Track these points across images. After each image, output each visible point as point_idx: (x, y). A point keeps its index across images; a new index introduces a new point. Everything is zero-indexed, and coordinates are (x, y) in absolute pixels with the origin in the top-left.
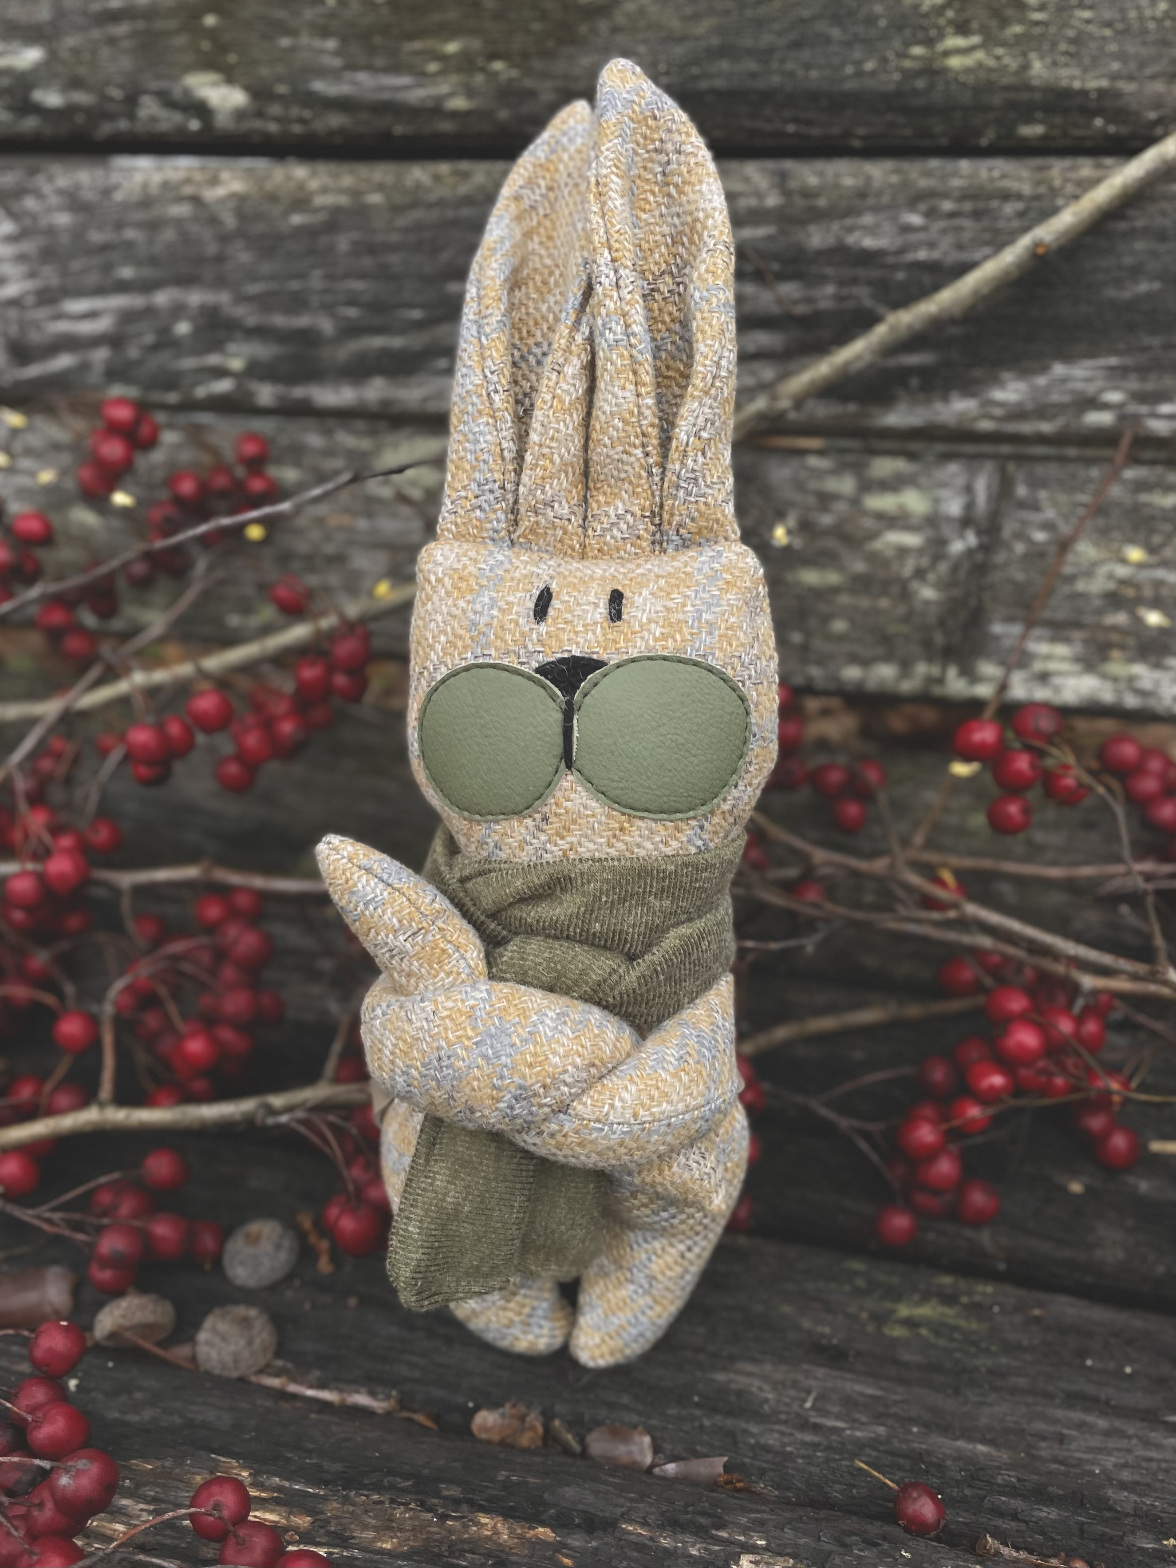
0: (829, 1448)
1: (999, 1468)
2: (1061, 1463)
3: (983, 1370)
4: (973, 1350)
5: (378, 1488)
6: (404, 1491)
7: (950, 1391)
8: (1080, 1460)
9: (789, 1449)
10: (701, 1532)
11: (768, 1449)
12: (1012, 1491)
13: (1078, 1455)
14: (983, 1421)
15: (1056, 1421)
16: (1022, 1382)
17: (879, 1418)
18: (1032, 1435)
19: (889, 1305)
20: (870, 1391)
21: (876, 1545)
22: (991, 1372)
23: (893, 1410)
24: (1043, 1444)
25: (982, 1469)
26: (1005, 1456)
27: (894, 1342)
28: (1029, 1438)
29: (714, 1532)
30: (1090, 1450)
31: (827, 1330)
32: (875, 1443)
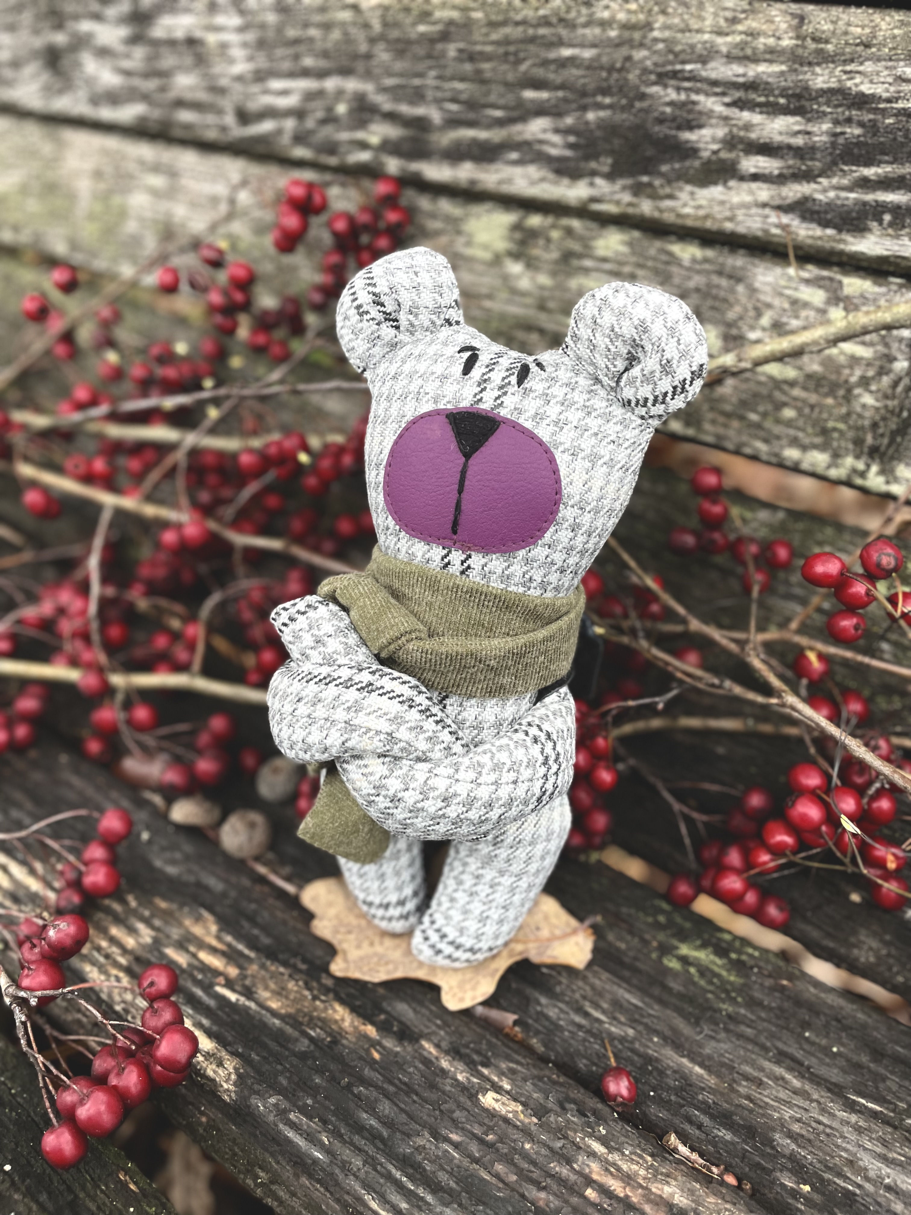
0: (589, 1032)
1: (703, 1089)
2: (751, 1101)
3: (724, 1013)
4: (723, 996)
5: (285, 964)
6: (300, 971)
7: (693, 1020)
8: (767, 1104)
9: (562, 1023)
10: (472, 1066)
11: (547, 1018)
12: (706, 1108)
13: (767, 1100)
14: (707, 1051)
15: (762, 1069)
16: (749, 1031)
17: (633, 1022)
18: (738, 1073)
19: (675, 942)
20: (635, 1001)
21: (585, 1116)
22: (729, 1016)
23: (645, 1020)
24: (744, 1083)
25: (691, 1085)
26: (712, 1081)
27: (668, 971)
28: (735, 1075)
29: (480, 1068)
30: (777, 1099)
31: (623, 946)
32: (623, 1039)
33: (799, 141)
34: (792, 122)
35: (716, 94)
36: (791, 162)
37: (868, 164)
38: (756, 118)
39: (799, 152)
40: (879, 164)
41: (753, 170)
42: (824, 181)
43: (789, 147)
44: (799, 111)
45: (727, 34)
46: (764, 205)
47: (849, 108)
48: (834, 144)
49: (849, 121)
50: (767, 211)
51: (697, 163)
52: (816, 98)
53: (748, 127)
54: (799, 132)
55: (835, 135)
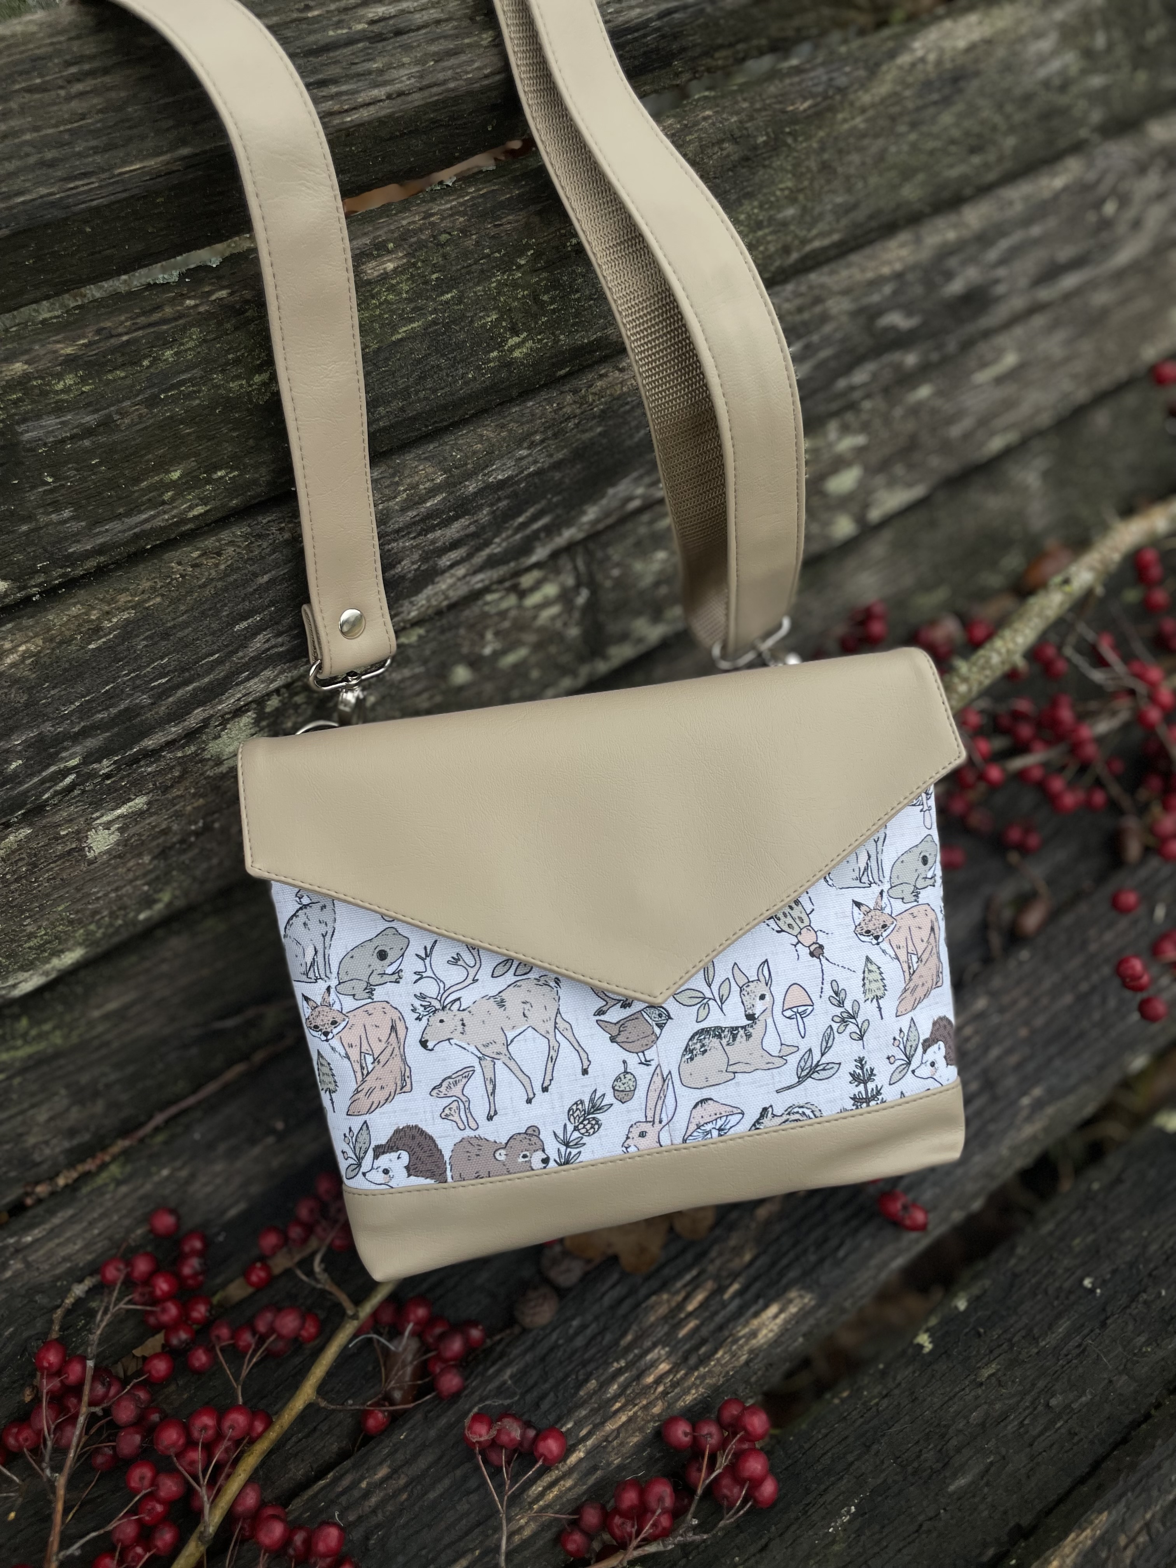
33: (472, 528)
34: (464, 521)
35: (403, 536)
36: (472, 543)
37: (519, 514)
38: (438, 533)
39: (474, 535)
40: (525, 511)
41: (448, 563)
42: (497, 540)
43: (467, 536)
44: (466, 513)
45: (395, 497)
46: (464, 577)
47: (495, 492)
48: (495, 518)
49: (499, 499)
50: (468, 579)
51: (407, 584)
52: (473, 500)
53: (433, 542)
54: (470, 524)
55: (494, 512)
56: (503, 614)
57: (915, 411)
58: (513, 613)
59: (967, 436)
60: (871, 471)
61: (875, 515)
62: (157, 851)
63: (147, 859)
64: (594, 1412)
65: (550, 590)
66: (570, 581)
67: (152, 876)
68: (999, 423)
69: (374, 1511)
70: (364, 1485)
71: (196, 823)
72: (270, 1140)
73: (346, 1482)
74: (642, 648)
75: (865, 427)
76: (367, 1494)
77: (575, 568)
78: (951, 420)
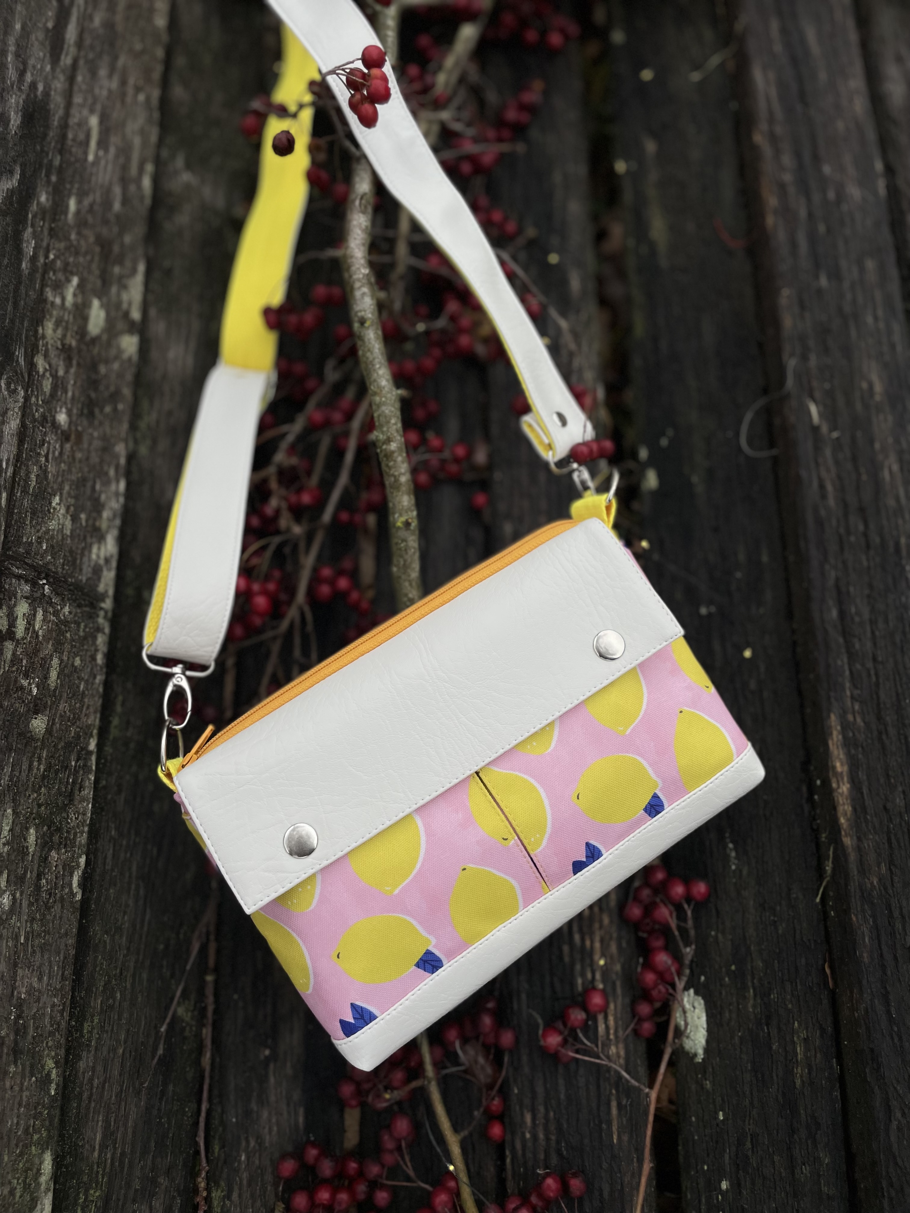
56: (15, 660)
57: (81, 223)
58: (19, 651)
59: (125, 201)
60: (102, 293)
61: (136, 315)
62: (11, 1058)
63: (12, 1069)
64: (582, 960)
65: (22, 608)
66: (27, 588)
67: (28, 1069)
68: (134, 171)
69: (548, 1139)
70: (528, 1136)
71: (10, 1014)
72: (272, 1066)
73: (518, 1145)
74: (114, 564)
75: (68, 271)
76: (535, 1137)
77: (19, 577)
78: (107, 204)
